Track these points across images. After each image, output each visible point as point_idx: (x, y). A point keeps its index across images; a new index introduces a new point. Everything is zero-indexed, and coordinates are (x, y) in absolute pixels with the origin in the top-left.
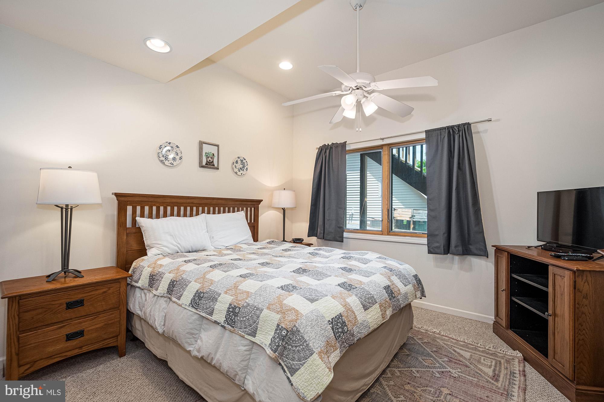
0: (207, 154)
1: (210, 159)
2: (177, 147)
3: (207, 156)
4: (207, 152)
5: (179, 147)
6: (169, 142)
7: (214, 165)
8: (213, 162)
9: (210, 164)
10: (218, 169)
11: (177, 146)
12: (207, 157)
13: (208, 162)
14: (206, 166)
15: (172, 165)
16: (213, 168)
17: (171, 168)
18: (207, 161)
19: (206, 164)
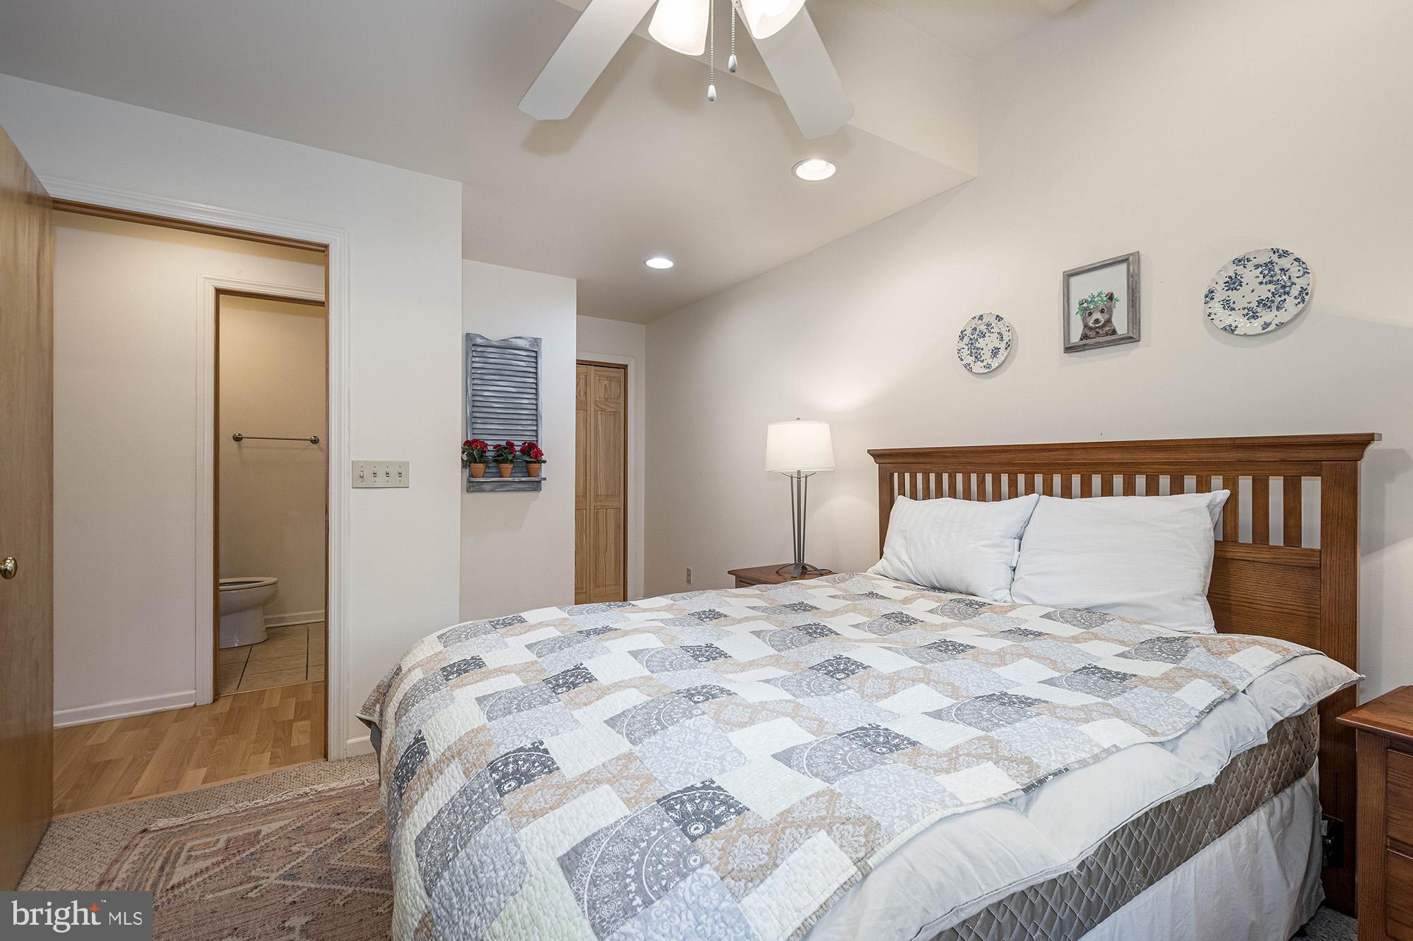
0: (1085, 305)
1: (1097, 315)
2: (999, 318)
3: (1085, 309)
4: (1087, 297)
5: (1002, 319)
6: (978, 314)
7: (1114, 332)
8: (1109, 321)
9: (1098, 333)
10: (1131, 339)
11: (998, 316)
12: (1086, 312)
13: (1091, 329)
14: (1085, 342)
15: (988, 370)
16: (1107, 342)
17: (992, 378)
18: (1086, 326)
19: (1084, 337)
